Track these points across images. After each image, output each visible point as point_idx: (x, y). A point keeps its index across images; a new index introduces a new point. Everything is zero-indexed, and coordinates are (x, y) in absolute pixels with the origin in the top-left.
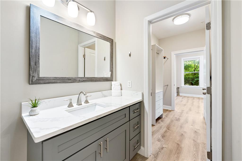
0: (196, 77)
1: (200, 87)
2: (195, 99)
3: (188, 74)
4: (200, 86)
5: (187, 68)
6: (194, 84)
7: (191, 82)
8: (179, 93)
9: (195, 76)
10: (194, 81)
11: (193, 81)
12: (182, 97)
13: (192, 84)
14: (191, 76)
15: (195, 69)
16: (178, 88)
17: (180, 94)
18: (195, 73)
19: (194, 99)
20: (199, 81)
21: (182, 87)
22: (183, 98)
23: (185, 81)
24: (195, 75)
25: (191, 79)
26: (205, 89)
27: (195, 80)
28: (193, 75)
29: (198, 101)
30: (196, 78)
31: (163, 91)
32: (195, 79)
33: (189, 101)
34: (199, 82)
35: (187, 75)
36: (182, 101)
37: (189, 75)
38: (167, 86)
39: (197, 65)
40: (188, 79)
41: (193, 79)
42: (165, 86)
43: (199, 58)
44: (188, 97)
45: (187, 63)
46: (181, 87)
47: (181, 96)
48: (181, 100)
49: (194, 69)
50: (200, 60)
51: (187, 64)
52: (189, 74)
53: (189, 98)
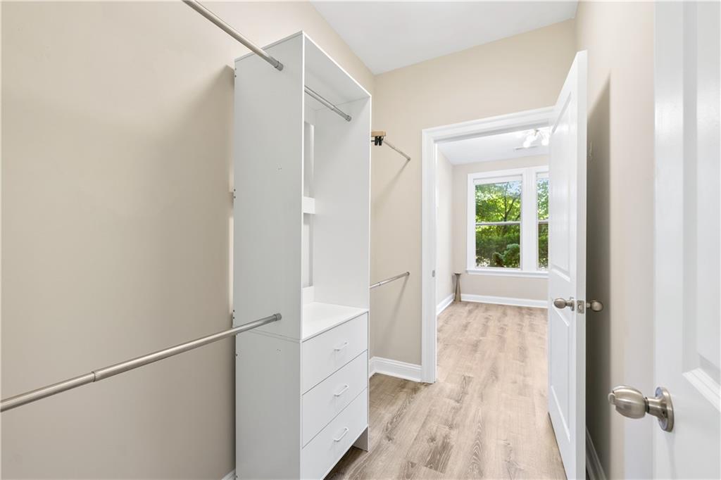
0: (510, 237)
1: (523, 271)
2: (509, 312)
3: (488, 230)
4: (522, 269)
5: (483, 210)
6: (504, 261)
7: (497, 256)
8: (460, 293)
9: (507, 235)
10: (505, 252)
11: (502, 252)
12: (467, 308)
13: (499, 263)
14: (495, 237)
15: (506, 214)
16: (458, 275)
17: (462, 295)
18: (505, 226)
19: (505, 314)
20: (519, 252)
21: (470, 273)
22: (470, 312)
23: (478, 253)
24: (506, 232)
25: (494, 247)
26: (566, 304)
27: (506, 250)
28: (501, 233)
29: (519, 325)
30: (512, 243)
31: (368, 310)
32: (509, 246)
33: (489, 324)
34: (519, 256)
35: (484, 231)
36: (466, 327)
37: (491, 232)
38: (404, 278)
39: (510, 202)
40: (488, 247)
41: (501, 246)
42: (399, 277)
43: (521, 175)
44: (488, 307)
45: (486, 197)
46: (467, 271)
47: (467, 303)
48: (464, 322)
49: (504, 216)
50: (525, 182)
51: (486, 199)
52: (490, 228)
53: (490, 313)
